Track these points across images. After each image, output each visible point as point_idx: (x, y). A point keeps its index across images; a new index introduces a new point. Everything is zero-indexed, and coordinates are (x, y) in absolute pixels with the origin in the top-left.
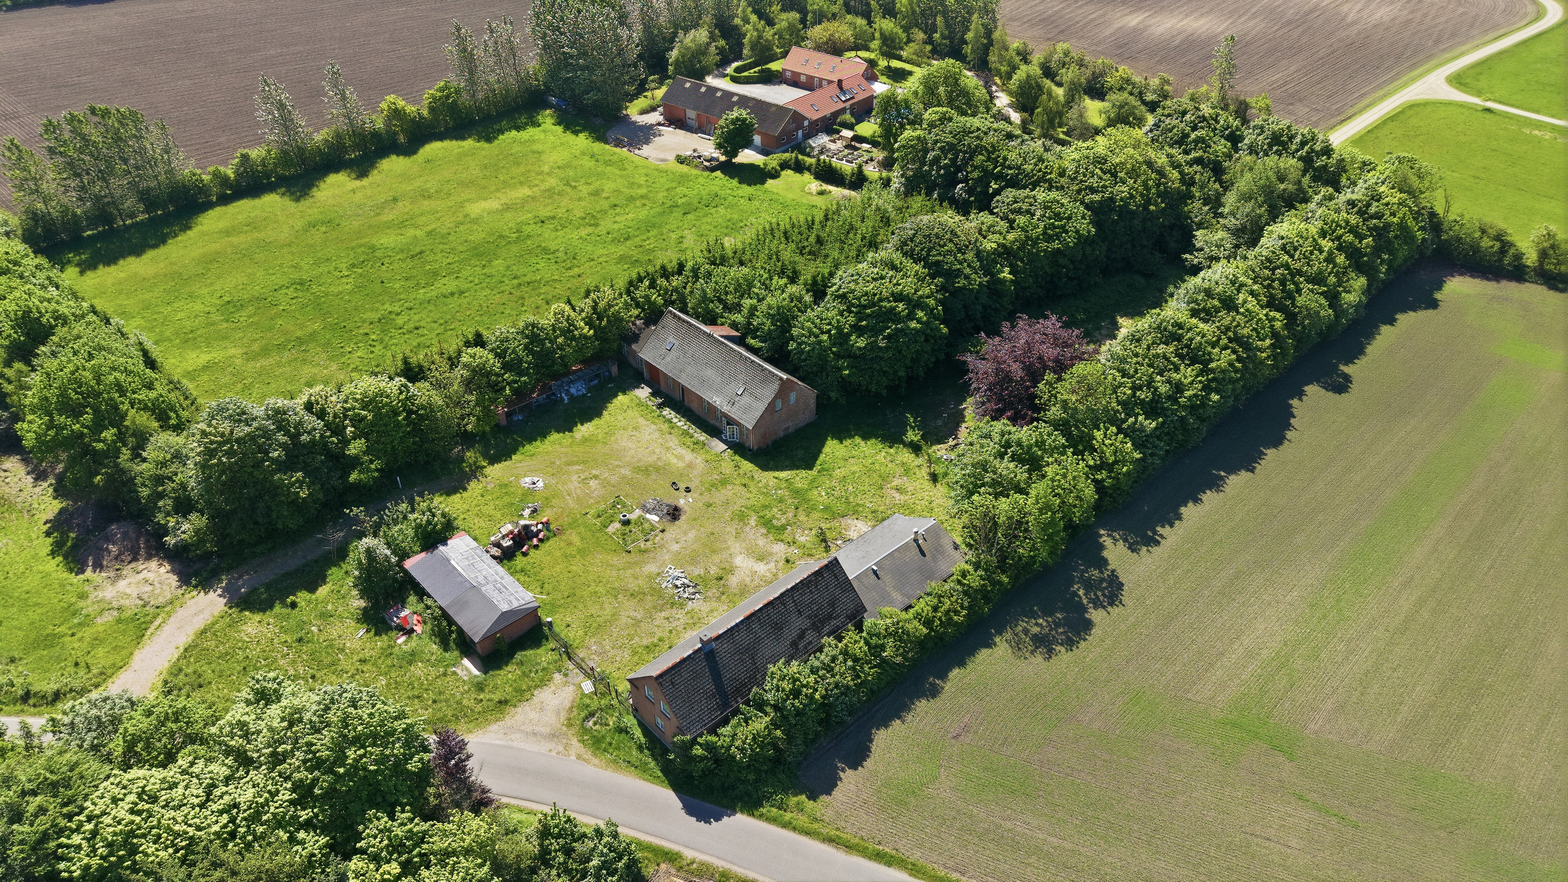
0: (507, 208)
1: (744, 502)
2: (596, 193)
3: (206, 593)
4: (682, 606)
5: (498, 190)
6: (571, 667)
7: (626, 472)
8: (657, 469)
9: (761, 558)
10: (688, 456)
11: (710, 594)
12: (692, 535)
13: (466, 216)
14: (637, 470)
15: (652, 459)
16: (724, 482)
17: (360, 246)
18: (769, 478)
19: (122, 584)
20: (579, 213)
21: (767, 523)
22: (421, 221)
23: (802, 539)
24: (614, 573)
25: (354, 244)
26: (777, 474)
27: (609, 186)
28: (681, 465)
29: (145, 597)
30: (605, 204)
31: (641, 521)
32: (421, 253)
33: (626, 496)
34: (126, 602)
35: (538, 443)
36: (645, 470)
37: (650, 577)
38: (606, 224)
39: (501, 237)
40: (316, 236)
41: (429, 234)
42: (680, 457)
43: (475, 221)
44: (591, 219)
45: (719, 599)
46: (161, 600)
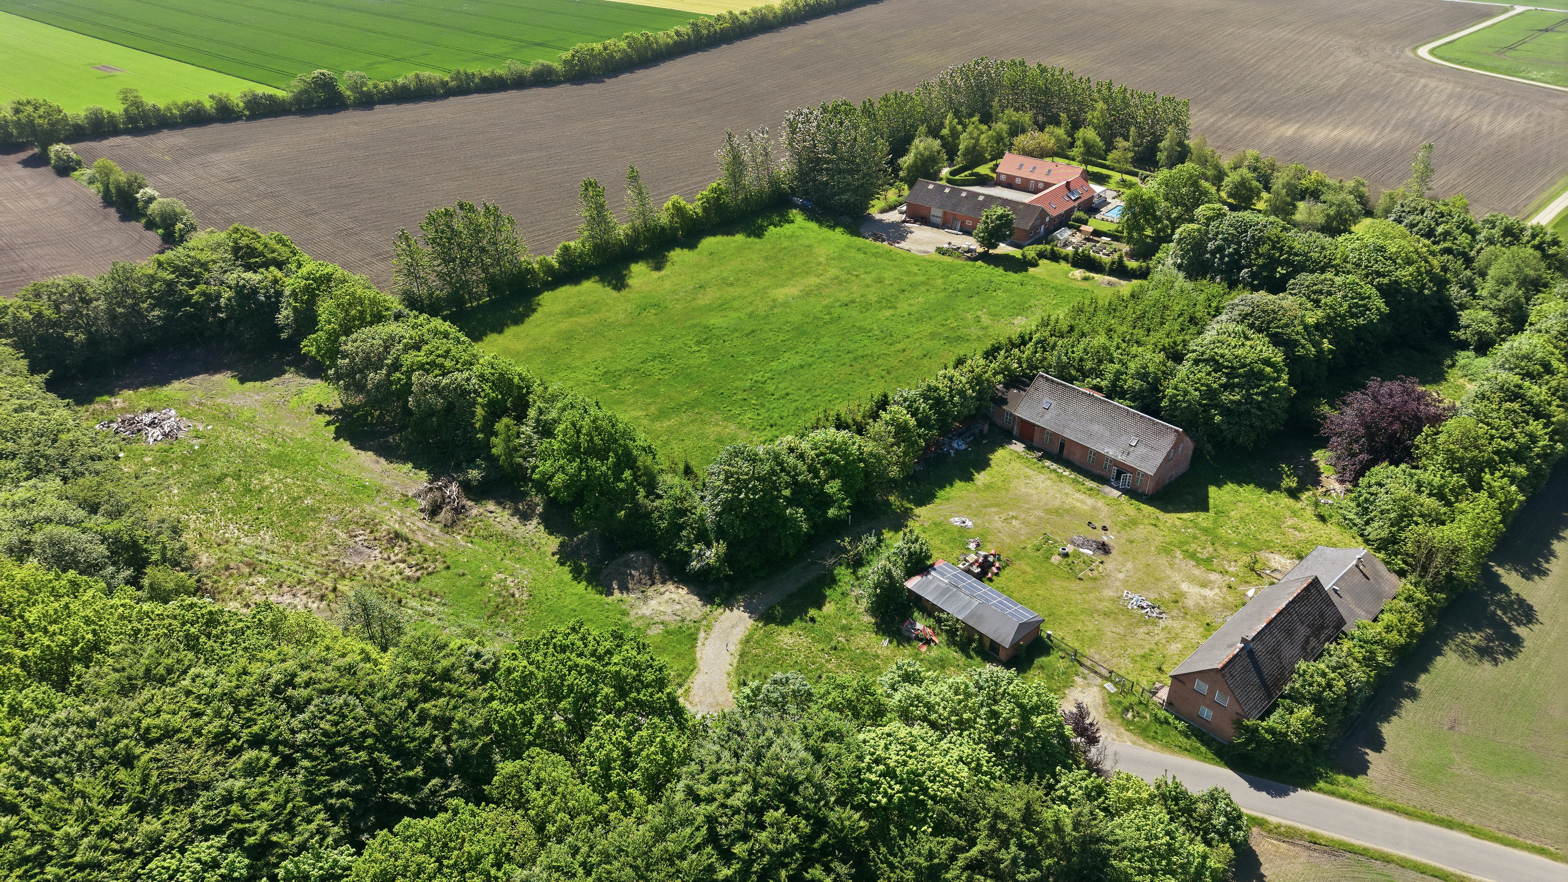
0: (807, 294)
1: (1162, 539)
2: (880, 280)
3: (732, 610)
4: (1155, 624)
5: (789, 279)
6: (1086, 672)
7: (1039, 513)
8: (1067, 511)
9: (1204, 585)
10: (1090, 501)
11: (1174, 613)
12: (1129, 565)
13: (774, 300)
14: (1048, 511)
15: (1057, 503)
16: (1134, 523)
17: (695, 326)
18: (1172, 519)
19: (653, 603)
20: (873, 298)
21: (1193, 556)
22: (736, 304)
23: (1232, 569)
24: (1079, 597)
25: (688, 324)
26: (1178, 515)
27: (888, 275)
28: (1086, 508)
29: (679, 613)
30: (894, 290)
31: (1078, 555)
32: (753, 331)
33: (1052, 533)
34: (666, 618)
35: (948, 489)
36: (1057, 512)
37: (1113, 600)
38: (903, 307)
39: (815, 318)
40: (650, 316)
41: (751, 315)
42: (1082, 502)
43: (785, 304)
44: (888, 302)
45: (1184, 618)
46: (694, 617)
